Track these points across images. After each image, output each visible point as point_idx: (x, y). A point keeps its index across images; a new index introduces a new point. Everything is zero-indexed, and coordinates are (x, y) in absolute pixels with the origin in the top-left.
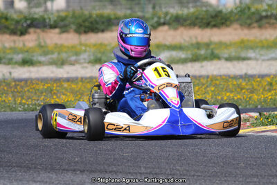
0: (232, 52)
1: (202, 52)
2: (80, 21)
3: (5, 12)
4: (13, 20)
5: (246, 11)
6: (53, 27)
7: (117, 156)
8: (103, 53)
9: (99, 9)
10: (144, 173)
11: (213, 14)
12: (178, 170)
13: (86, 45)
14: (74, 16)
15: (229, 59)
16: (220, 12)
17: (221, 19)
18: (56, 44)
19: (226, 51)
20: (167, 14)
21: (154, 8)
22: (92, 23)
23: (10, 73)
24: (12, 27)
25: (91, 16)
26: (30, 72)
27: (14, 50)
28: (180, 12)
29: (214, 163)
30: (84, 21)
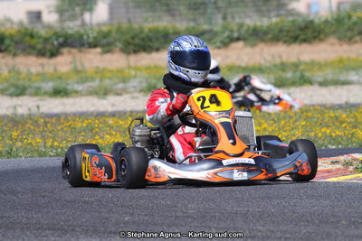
0: (329, 74)
1: (289, 75)
2: (128, 37)
3: (29, 27)
4: (40, 37)
5: (346, 20)
6: (93, 45)
7: (179, 214)
9: (153, 21)
11: (303, 25)
12: (260, 231)
13: (136, 69)
14: (119, 31)
15: (323, 84)
16: (312, 22)
17: (313, 32)
18: (97, 68)
19: (320, 73)
20: (241, 25)
21: (224, 18)
22: (143, 39)
23: (38, 107)
24: (40, 46)
25: (142, 31)
26: (64, 104)
27: (43, 77)
28: (258, 24)
29: (307, 221)
30: (133, 38)
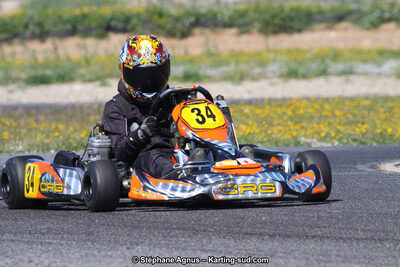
2: (267, 17)
4: (169, 16)
6: (228, 25)
8: (301, 63)
10: (362, 239)
13: (276, 52)
14: (257, 10)
18: (233, 50)
22: (283, 19)
24: (168, 26)
25: (282, 11)
30: (273, 17)
